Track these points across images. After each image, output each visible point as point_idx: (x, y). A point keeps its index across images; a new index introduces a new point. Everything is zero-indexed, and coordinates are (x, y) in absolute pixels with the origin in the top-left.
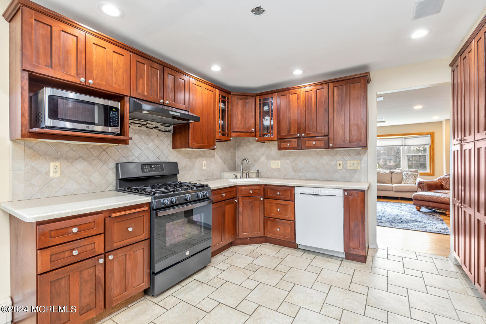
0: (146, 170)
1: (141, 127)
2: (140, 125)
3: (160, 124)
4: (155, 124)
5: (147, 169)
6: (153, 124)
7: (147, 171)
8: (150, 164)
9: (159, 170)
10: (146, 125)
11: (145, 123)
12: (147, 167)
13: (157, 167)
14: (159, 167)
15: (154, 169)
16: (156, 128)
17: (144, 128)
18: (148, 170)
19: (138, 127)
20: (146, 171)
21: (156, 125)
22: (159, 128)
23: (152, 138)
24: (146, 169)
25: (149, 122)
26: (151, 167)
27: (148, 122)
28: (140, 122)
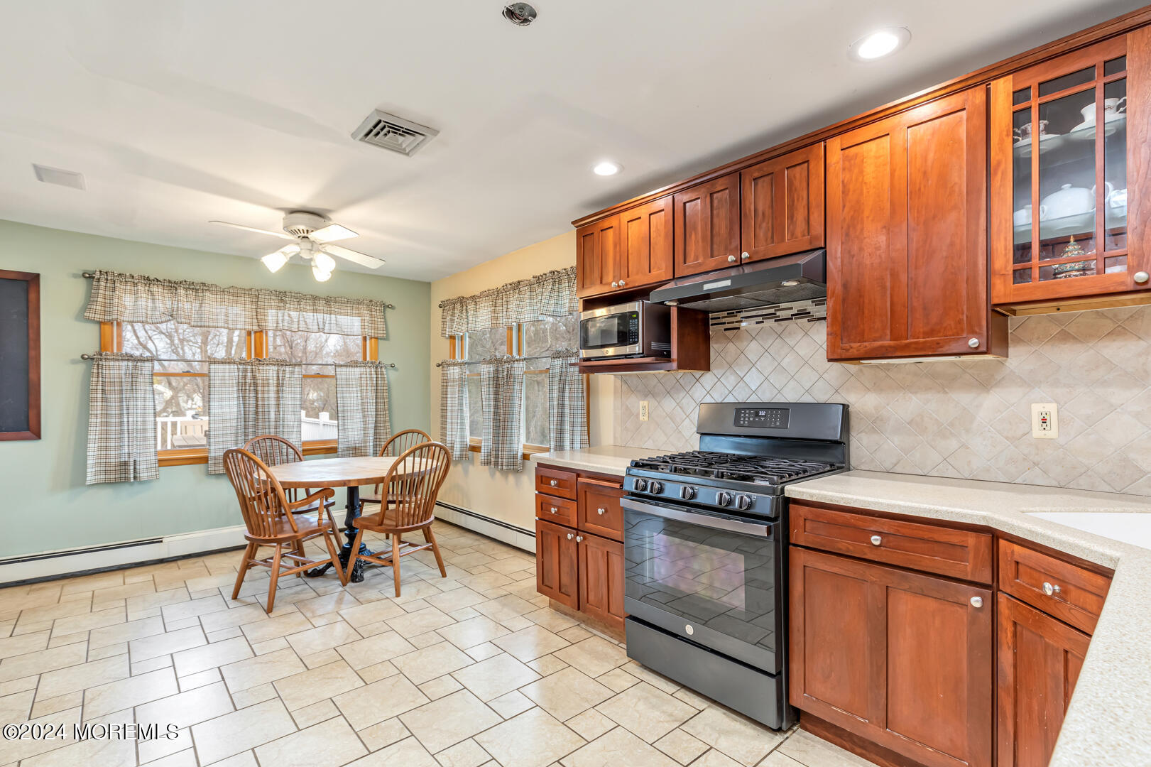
0: (744, 421)
1: (763, 322)
2: (760, 319)
3: (813, 302)
4: (797, 306)
5: (747, 419)
6: (791, 308)
7: (746, 422)
8: (755, 408)
9: (775, 423)
10: (775, 314)
11: (772, 311)
12: (747, 415)
13: (771, 415)
14: (777, 416)
15: (763, 419)
16: (803, 314)
17: (770, 323)
18: (749, 421)
19: (757, 323)
20: (744, 423)
21: (800, 307)
22: (809, 313)
23: (792, 343)
24: (744, 418)
25: (783, 306)
26: (757, 415)
27: (779, 306)
28: (760, 313)
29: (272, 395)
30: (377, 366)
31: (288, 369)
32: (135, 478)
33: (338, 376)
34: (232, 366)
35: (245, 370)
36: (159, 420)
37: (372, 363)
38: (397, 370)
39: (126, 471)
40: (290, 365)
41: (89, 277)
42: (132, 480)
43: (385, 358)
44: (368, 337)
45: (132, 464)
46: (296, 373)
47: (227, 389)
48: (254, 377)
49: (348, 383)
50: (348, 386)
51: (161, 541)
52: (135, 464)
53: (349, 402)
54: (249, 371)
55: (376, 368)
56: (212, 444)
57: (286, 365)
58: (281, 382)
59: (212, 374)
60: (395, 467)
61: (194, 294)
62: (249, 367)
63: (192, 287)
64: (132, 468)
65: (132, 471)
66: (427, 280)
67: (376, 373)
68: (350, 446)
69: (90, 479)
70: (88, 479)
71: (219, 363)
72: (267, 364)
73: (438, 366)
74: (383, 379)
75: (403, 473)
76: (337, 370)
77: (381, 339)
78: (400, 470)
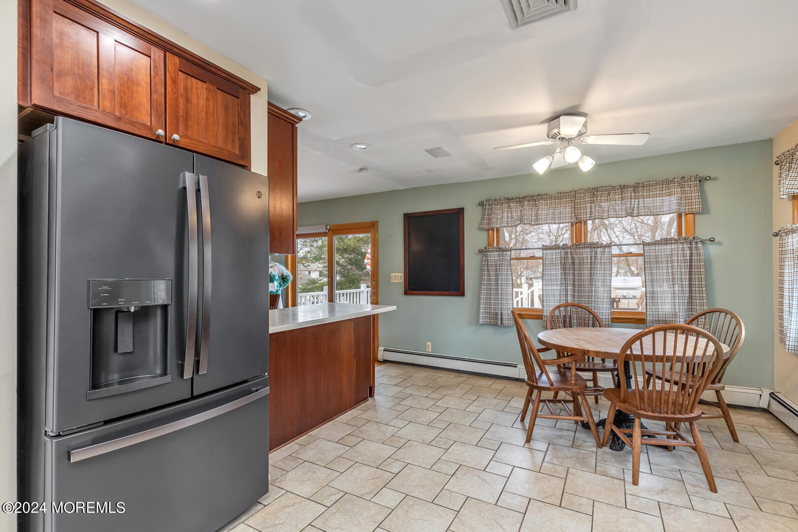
29: (587, 272)
30: (693, 241)
31: (599, 250)
32: (501, 323)
33: (646, 254)
34: (557, 251)
35: (566, 253)
36: (515, 290)
37: (685, 239)
38: (719, 243)
39: (497, 318)
40: (601, 247)
41: (481, 204)
42: (500, 324)
43: (702, 233)
44: (683, 214)
45: (499, 314)
46: (606, 253)
47: (554, 267)
48: (573, 258)
49: (658, 260)
50: (657, 262)
51: (516, 367)
52: (502, 315)
53: (658, 277)
54: (569, 253)
55: (691, 243)
56: (545, 306)
57: (598, 247)
58: (593, 261)
59: (544, 257)
60: (629, 344)
61: (534, 203)
62: (569, 251)
63: (532, 199)
64: (499, 317)
65: (499, 319)
66: (766, 137)
67: (691, 249)
68: (661, 319)
69: (481, 321)
70: (481, 320)
71: (548, 249)
72: (583, 248)
73: (775, 236)
74: (699, 254)
75: (662, 354)
76: (646, 248)
77: (699, 213)
78: (636, 349)
